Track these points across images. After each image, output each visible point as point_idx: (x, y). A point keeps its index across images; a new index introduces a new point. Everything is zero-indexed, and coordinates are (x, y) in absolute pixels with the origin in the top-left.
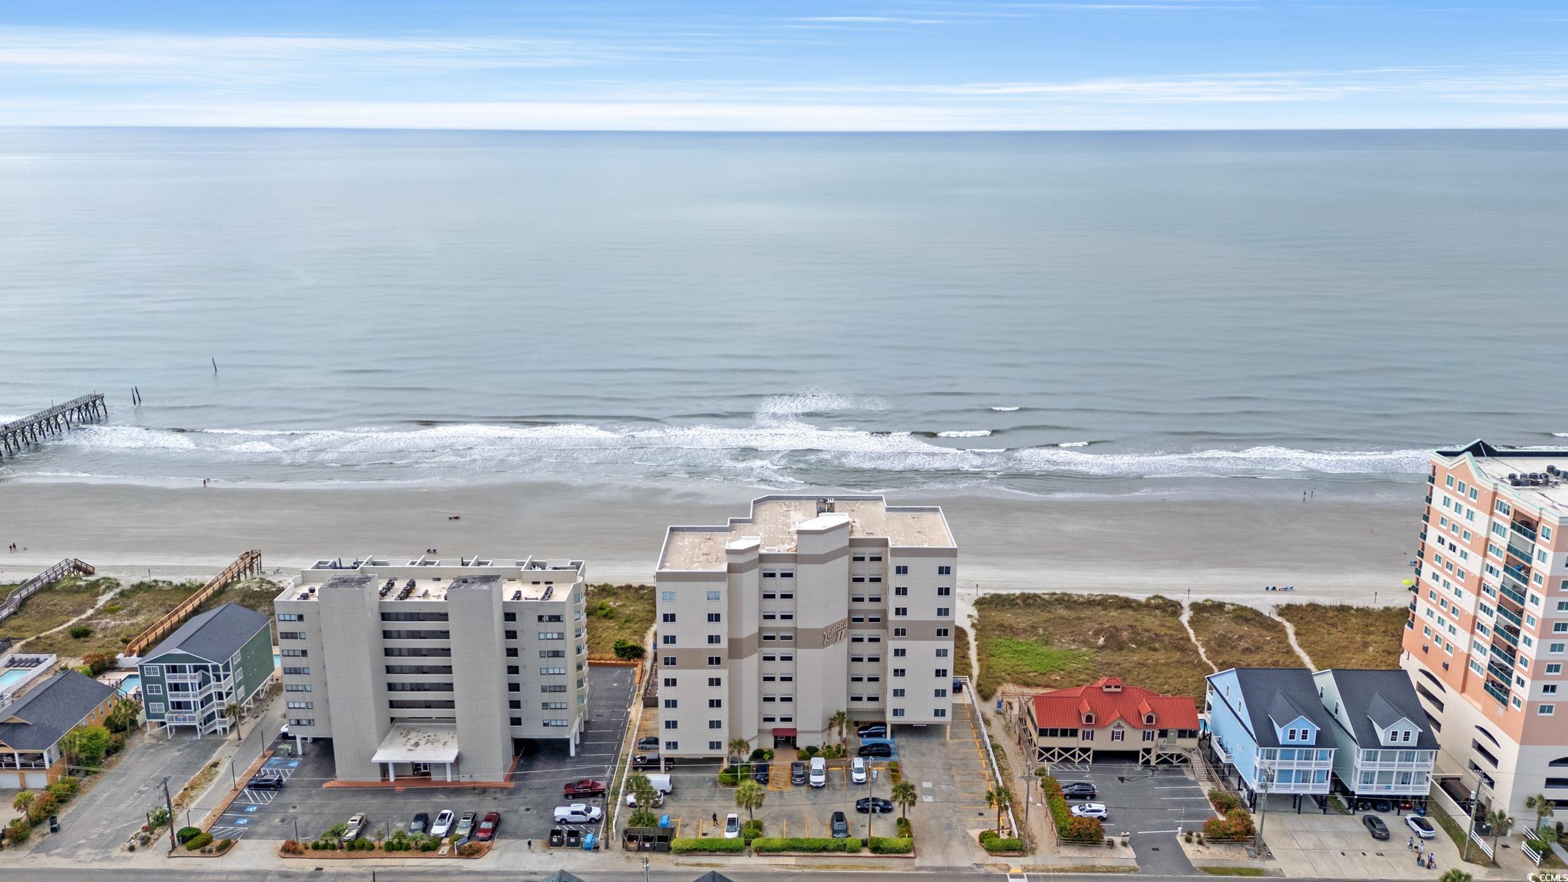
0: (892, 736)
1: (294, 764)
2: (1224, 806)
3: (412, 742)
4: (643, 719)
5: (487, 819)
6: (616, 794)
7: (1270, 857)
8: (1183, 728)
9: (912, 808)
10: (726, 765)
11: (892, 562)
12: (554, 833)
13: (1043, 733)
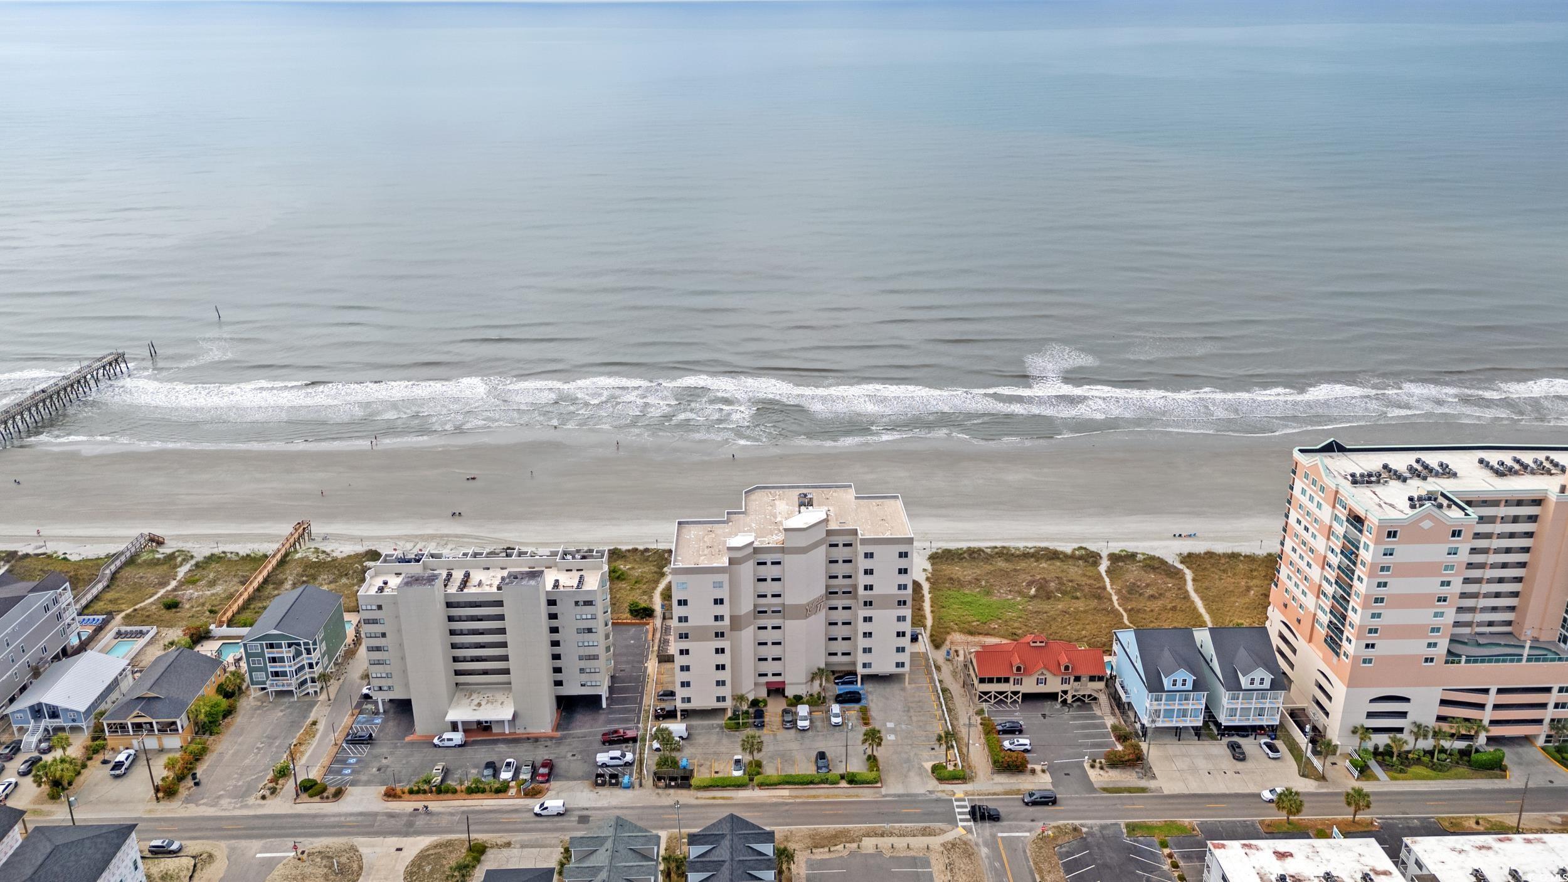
0: (862, 683)
1: (378, 721)
2: (1122, 738)
3: (476, 702)
4: (659, 673)
5: (544, 765)
6: (644, 740)
7: (1154, 777)
8: (1093, 674)
9: (879, 748)
10: (729, 714)
11: (861, 550)
12: (598, 776)
13: (982, 681)
